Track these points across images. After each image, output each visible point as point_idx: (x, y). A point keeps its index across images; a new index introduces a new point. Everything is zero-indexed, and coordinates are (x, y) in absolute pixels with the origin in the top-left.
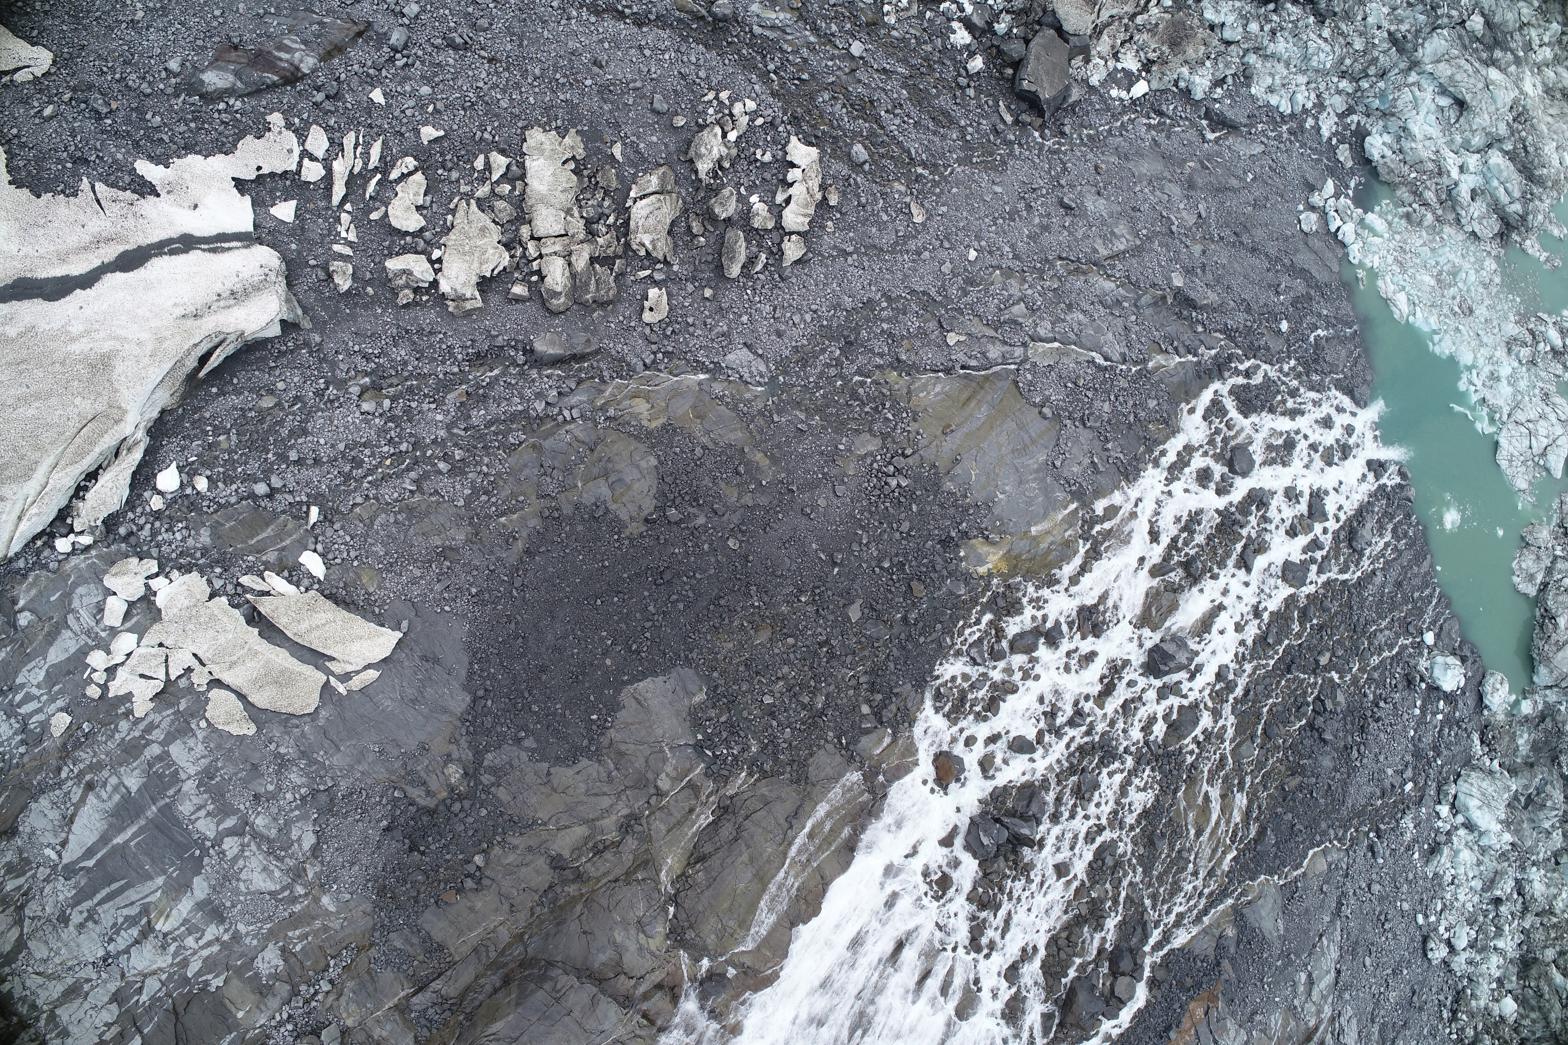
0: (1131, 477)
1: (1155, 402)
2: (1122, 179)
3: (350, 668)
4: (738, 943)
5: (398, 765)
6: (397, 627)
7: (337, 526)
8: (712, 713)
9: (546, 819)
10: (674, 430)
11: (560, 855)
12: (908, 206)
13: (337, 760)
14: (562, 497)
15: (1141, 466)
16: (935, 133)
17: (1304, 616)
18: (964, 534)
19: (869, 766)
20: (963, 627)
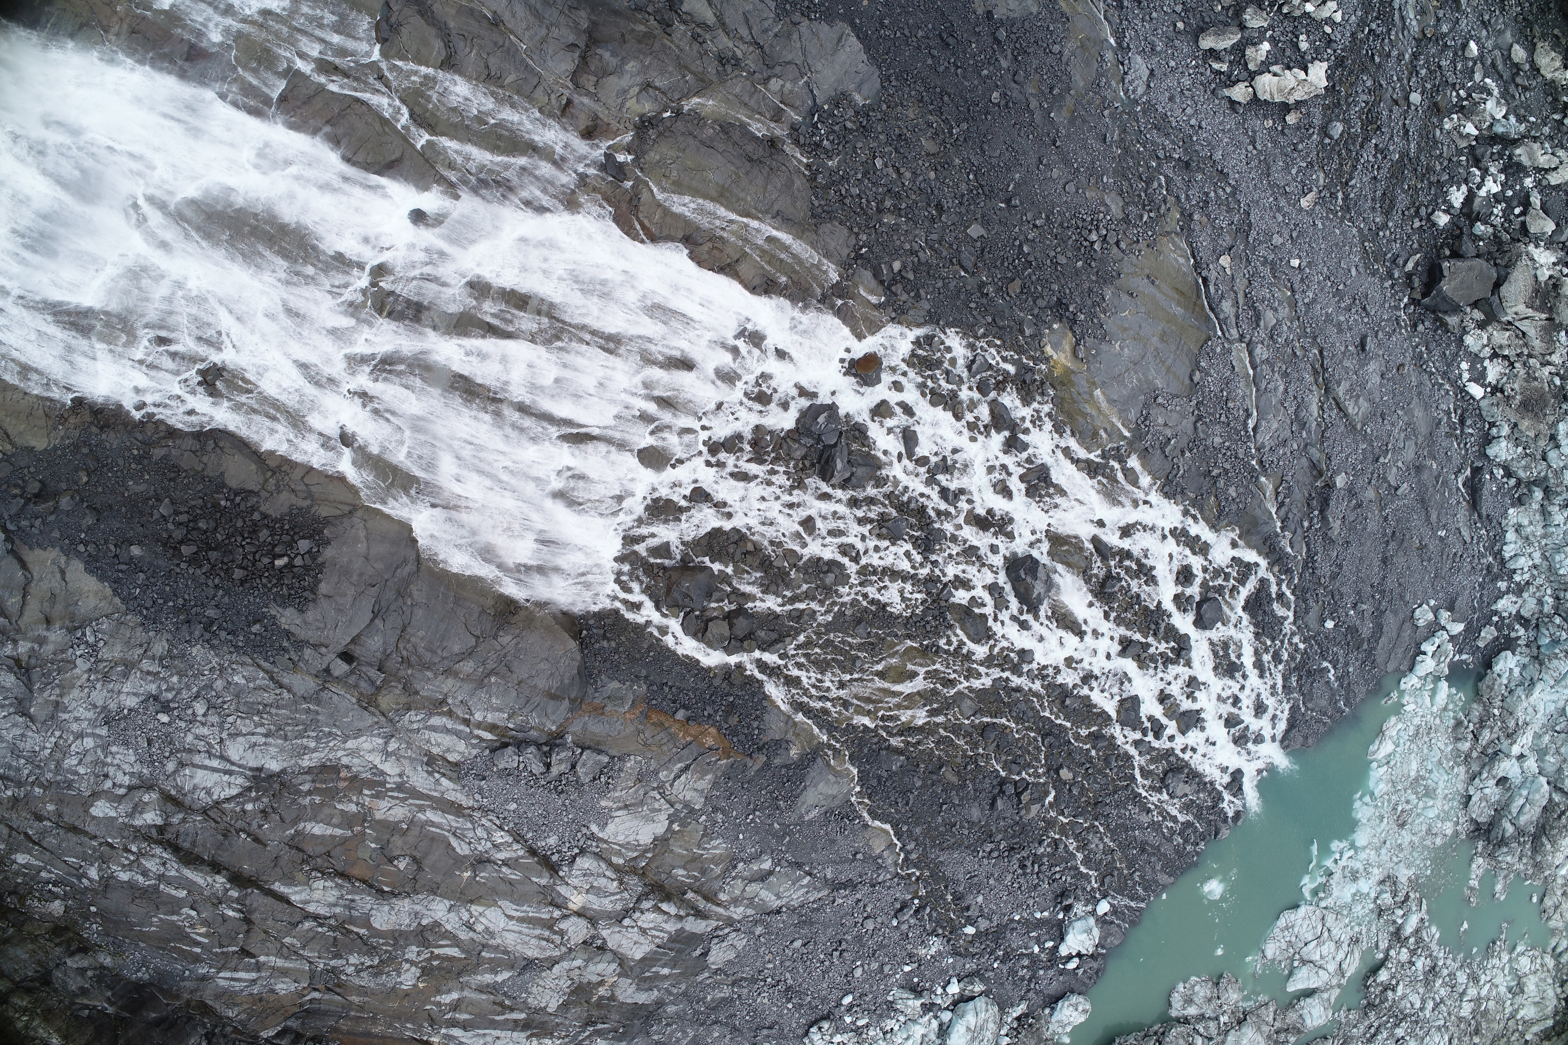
0: (1167, 489)
1: (1234, 494)
2: (1402, 394)
4: (658, 184)
8: (851, 113)
12: (1310, 190)
15: (1179, 497)
16: (1373, 200)
17: (1095, 738)
18: (1073, 321)
19: (847, 287)
20: (996, 345)
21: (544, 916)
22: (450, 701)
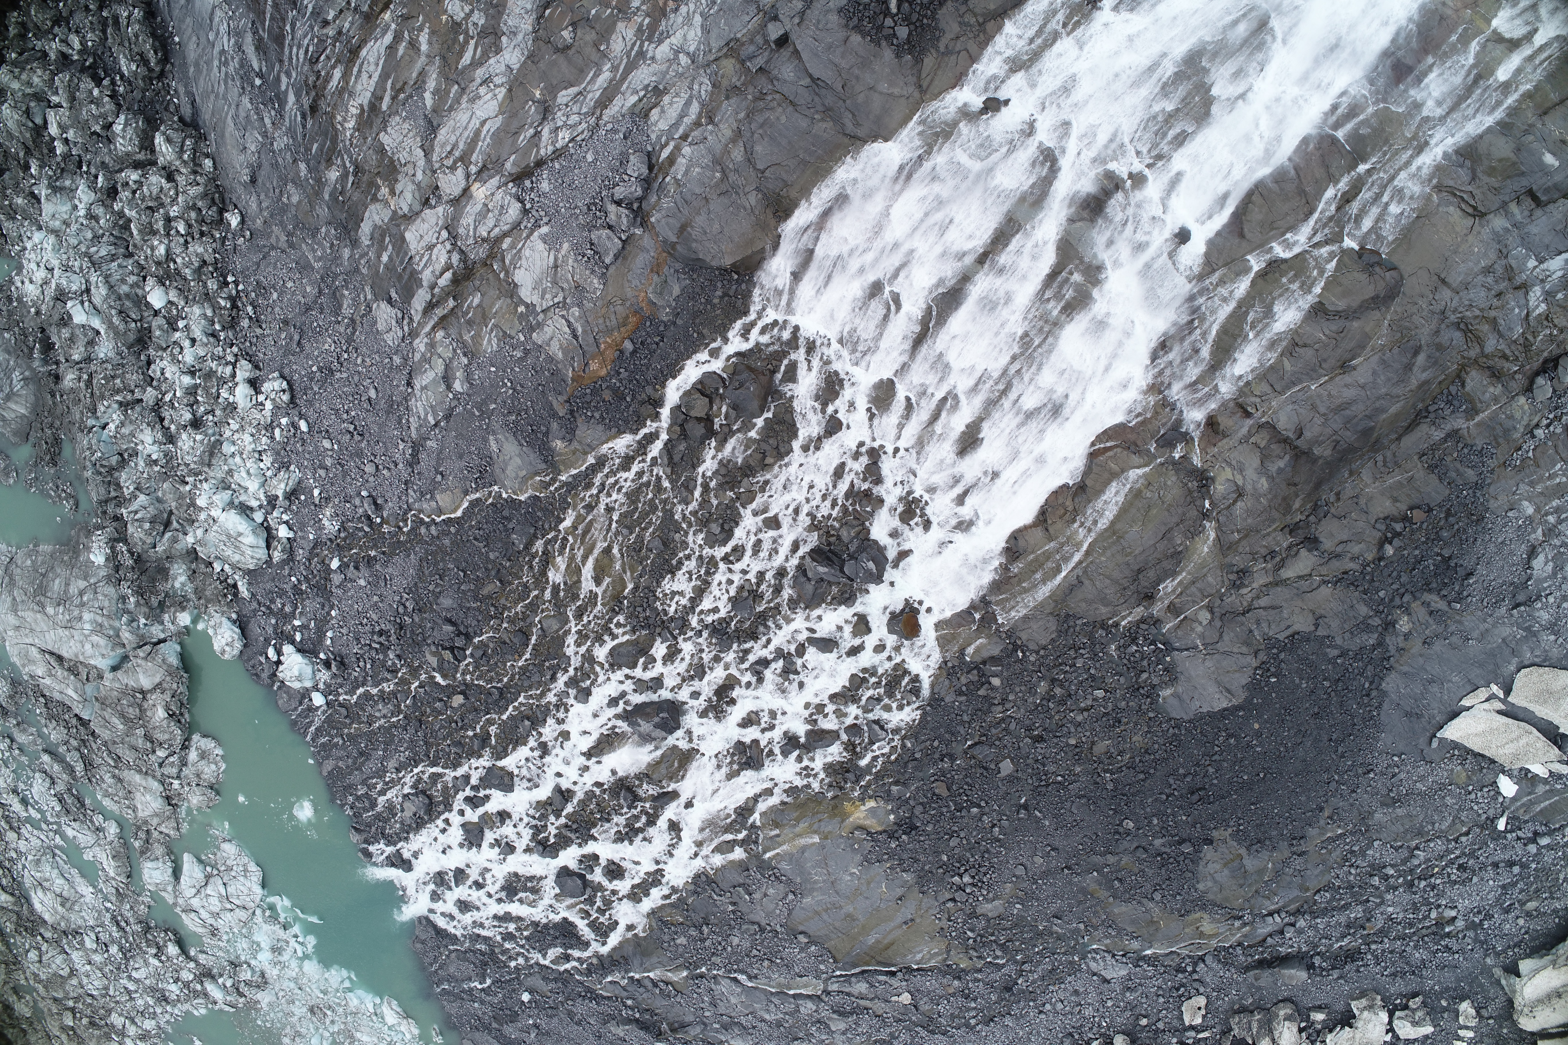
0: (703, 878)
1: (678, 941)
3: (1486, 705)
4: (1144, 476)
5: (1453, 628)
6: (1441, 739)
7: (1484, 817)
8: (1156, 681)
9: (1323, 587)
10: (1179, 911)
11: (1310, 550)
13: (1506, 631)
14: (1287, 854)
15: (692, 887)
18: (891, 836)
19: (990, 627)
20: (891, 754)
21: (475, 156)
22: (710, 127)
